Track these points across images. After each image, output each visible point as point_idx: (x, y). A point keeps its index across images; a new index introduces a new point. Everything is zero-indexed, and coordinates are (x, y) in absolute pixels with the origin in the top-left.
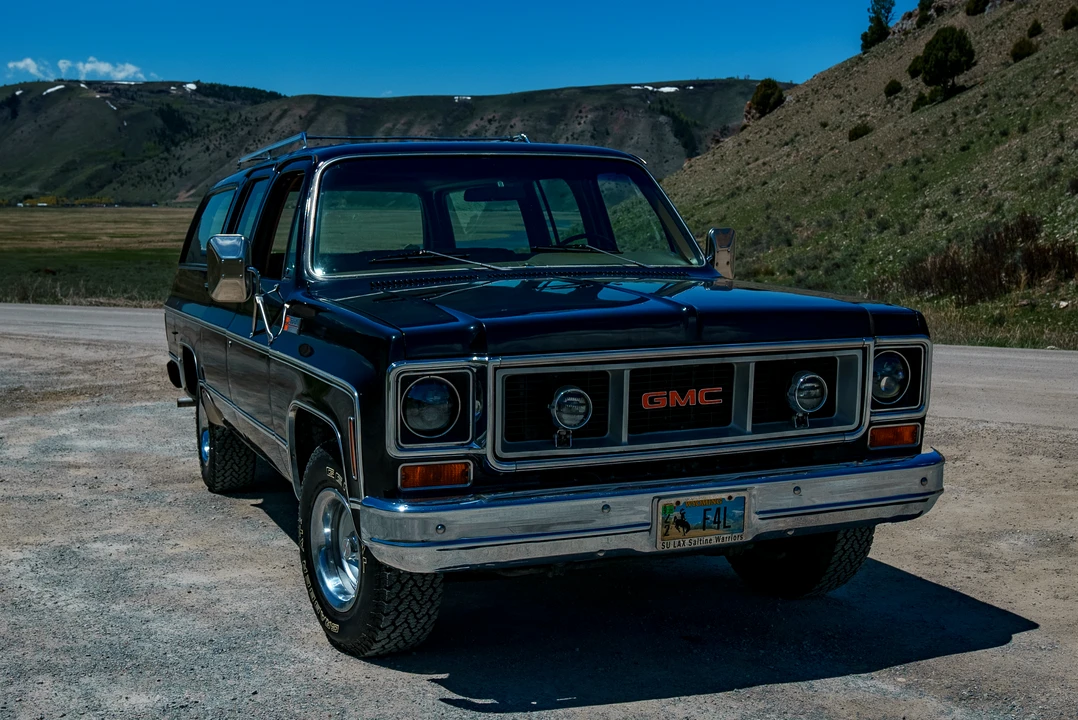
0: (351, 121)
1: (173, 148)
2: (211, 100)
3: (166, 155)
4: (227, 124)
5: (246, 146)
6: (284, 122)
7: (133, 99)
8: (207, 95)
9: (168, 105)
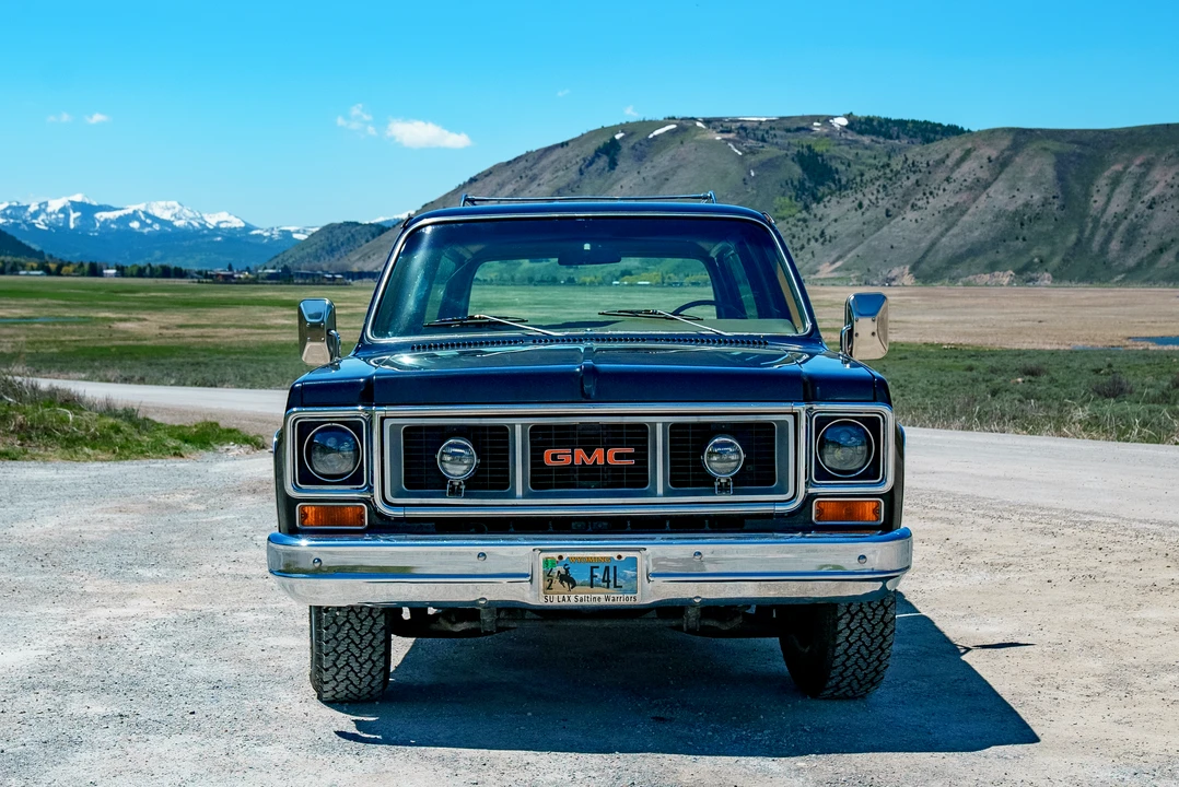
0: (1062, 163)
1: (814, 205)
2: (866, 140)
3: (804, 214)
4: (888, 171)
5: (913, 201)
6: (965, 167)
7: (764, 140)
8: (861, 133)
9: (809, 147)
